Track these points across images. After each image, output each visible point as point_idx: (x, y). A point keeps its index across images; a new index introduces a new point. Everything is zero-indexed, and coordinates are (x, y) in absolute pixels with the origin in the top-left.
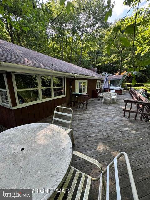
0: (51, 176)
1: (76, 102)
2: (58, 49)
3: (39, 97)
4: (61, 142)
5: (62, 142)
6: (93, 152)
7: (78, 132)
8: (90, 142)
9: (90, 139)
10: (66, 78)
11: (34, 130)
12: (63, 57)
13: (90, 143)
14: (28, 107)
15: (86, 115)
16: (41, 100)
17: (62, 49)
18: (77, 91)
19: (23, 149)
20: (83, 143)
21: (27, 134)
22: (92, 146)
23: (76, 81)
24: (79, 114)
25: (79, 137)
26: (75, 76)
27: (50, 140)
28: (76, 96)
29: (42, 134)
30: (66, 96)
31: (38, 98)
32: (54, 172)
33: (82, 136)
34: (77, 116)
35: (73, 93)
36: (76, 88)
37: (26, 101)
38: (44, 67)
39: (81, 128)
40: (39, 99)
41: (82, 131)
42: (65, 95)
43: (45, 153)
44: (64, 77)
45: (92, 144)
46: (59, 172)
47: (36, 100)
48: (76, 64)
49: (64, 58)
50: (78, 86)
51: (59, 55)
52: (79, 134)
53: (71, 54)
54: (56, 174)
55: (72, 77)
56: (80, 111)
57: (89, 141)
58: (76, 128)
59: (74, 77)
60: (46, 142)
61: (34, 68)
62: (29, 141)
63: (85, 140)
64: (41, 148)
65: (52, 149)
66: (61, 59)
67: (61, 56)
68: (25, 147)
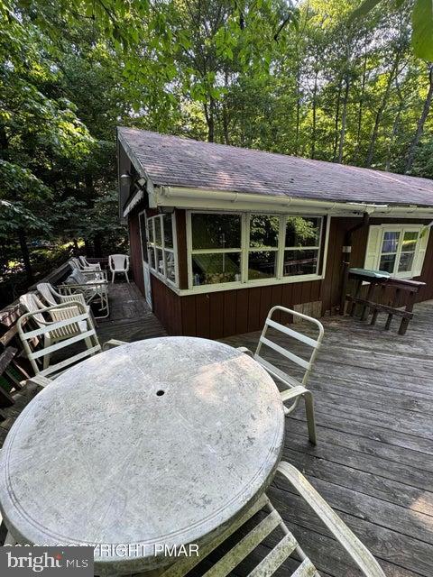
0: (188, 497)
1: (360, 302)
2: (329, 128)
3: (239, 273)
4: (252, 417)
5: (254, 419)
6: (387, 512)
7: (342, 407)
8: (383, 463)
9: (385, 452)
10: (332, 218)
11: (200, 358)
12: (341, 151)
13: (382, 469)
14: (210, 294)
15: (393, 359)
16: (244, 281)
17: (340, 128)
18: (372, 265)
19: (160, 393)
20: (350, 452)
21: (181, 360)
22: (389, 483)
23: (372, 227)
24: (362, 345)
25: (340, 425)
26: (370, 211)
27: (226, 399)
28: (364, 283)
29: (211, 374)
30: (323, 277)
31: (237, 276)
32: (199, 491)
33: (355, 427)
34: (350, 352)
35: (355, 270)
36: (368, 253)
37: (210, 281)
38: (263, 189)
39: (359, 398)
40: (240, 280)
41: (357, 411)
42: (320, 273)
43: (199, 427)
44: (325, 217)
45: (392, 477)
46: (209, 502)
47: (232, 279)
48: (392, 170)
49: (345, 153)
50: (379, 247)
51: (329, 149)
52: (346, 416)
53: (376, 136)
54: (201, 502)
55: (356, 215)
56: (372, 337)
57: (378, 456)
58: (337, 390)
59: (366, 214)
60: (213, 398)
61: (234, 194)
62: (178, 380)
63: (362, 447)
64: (196, 407)
65: (219, 424)
66: (333, 161)
67: (335, 148)
68: (166, 391)
